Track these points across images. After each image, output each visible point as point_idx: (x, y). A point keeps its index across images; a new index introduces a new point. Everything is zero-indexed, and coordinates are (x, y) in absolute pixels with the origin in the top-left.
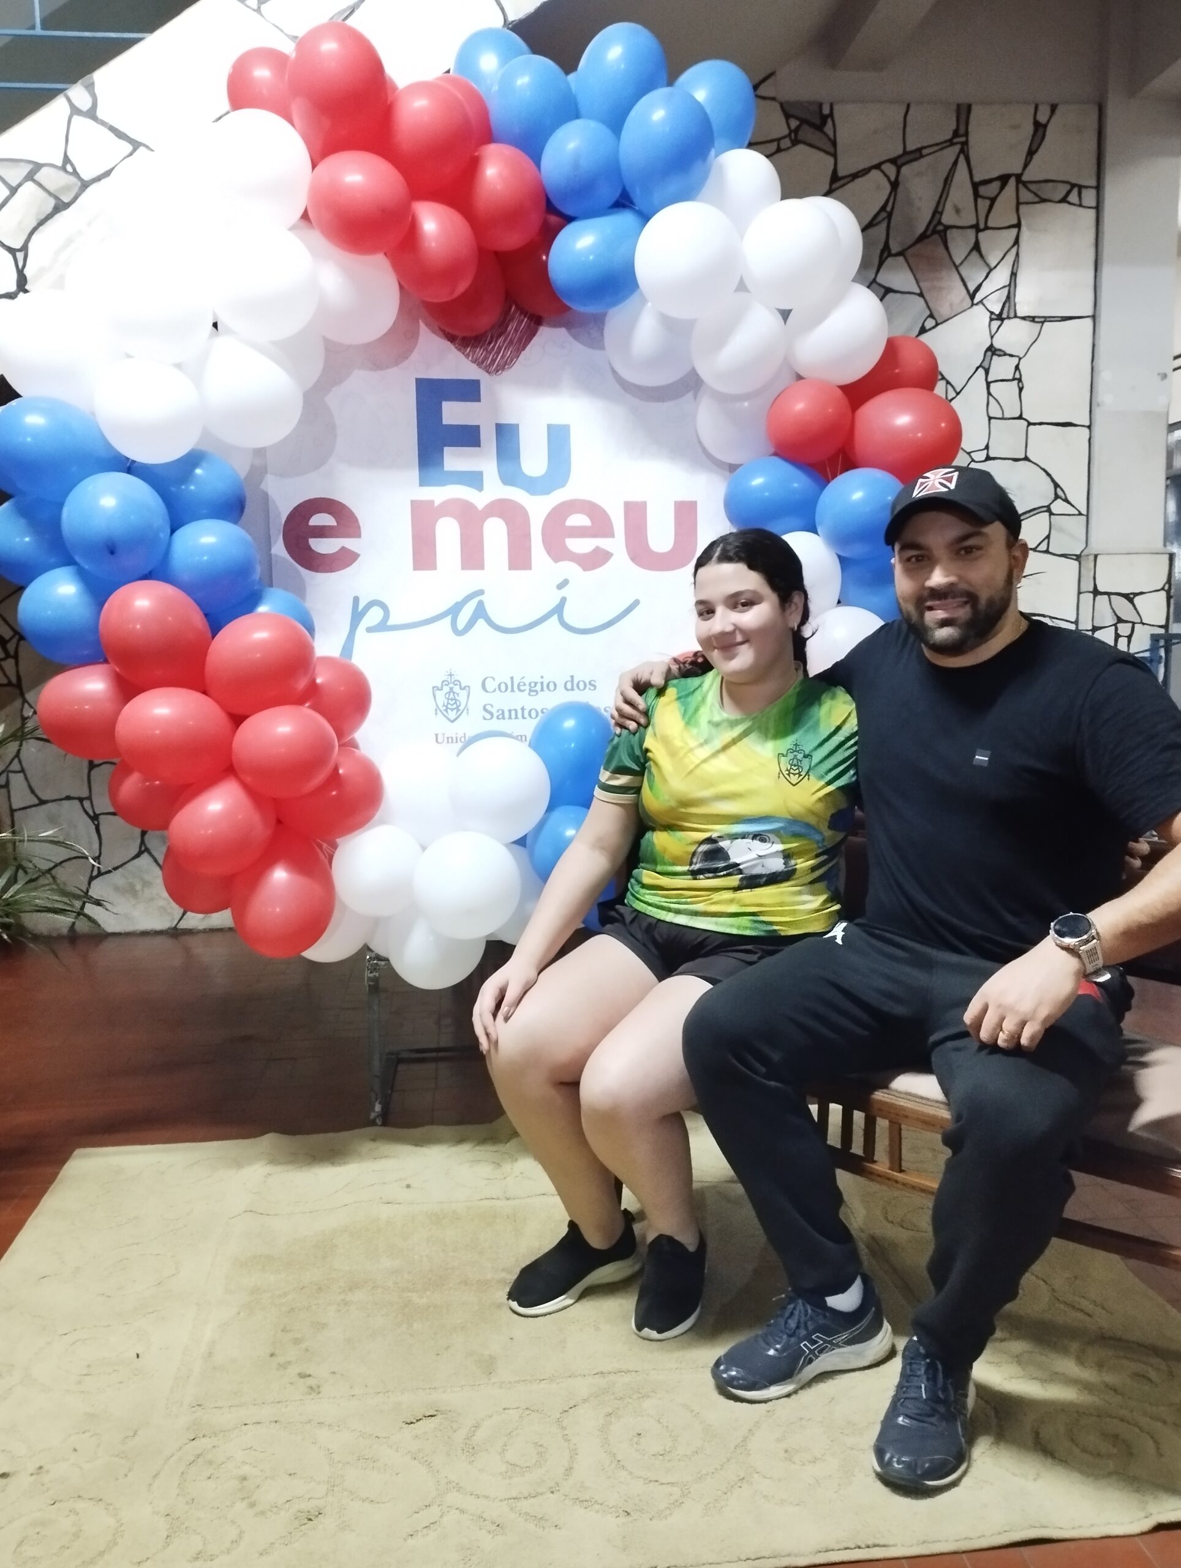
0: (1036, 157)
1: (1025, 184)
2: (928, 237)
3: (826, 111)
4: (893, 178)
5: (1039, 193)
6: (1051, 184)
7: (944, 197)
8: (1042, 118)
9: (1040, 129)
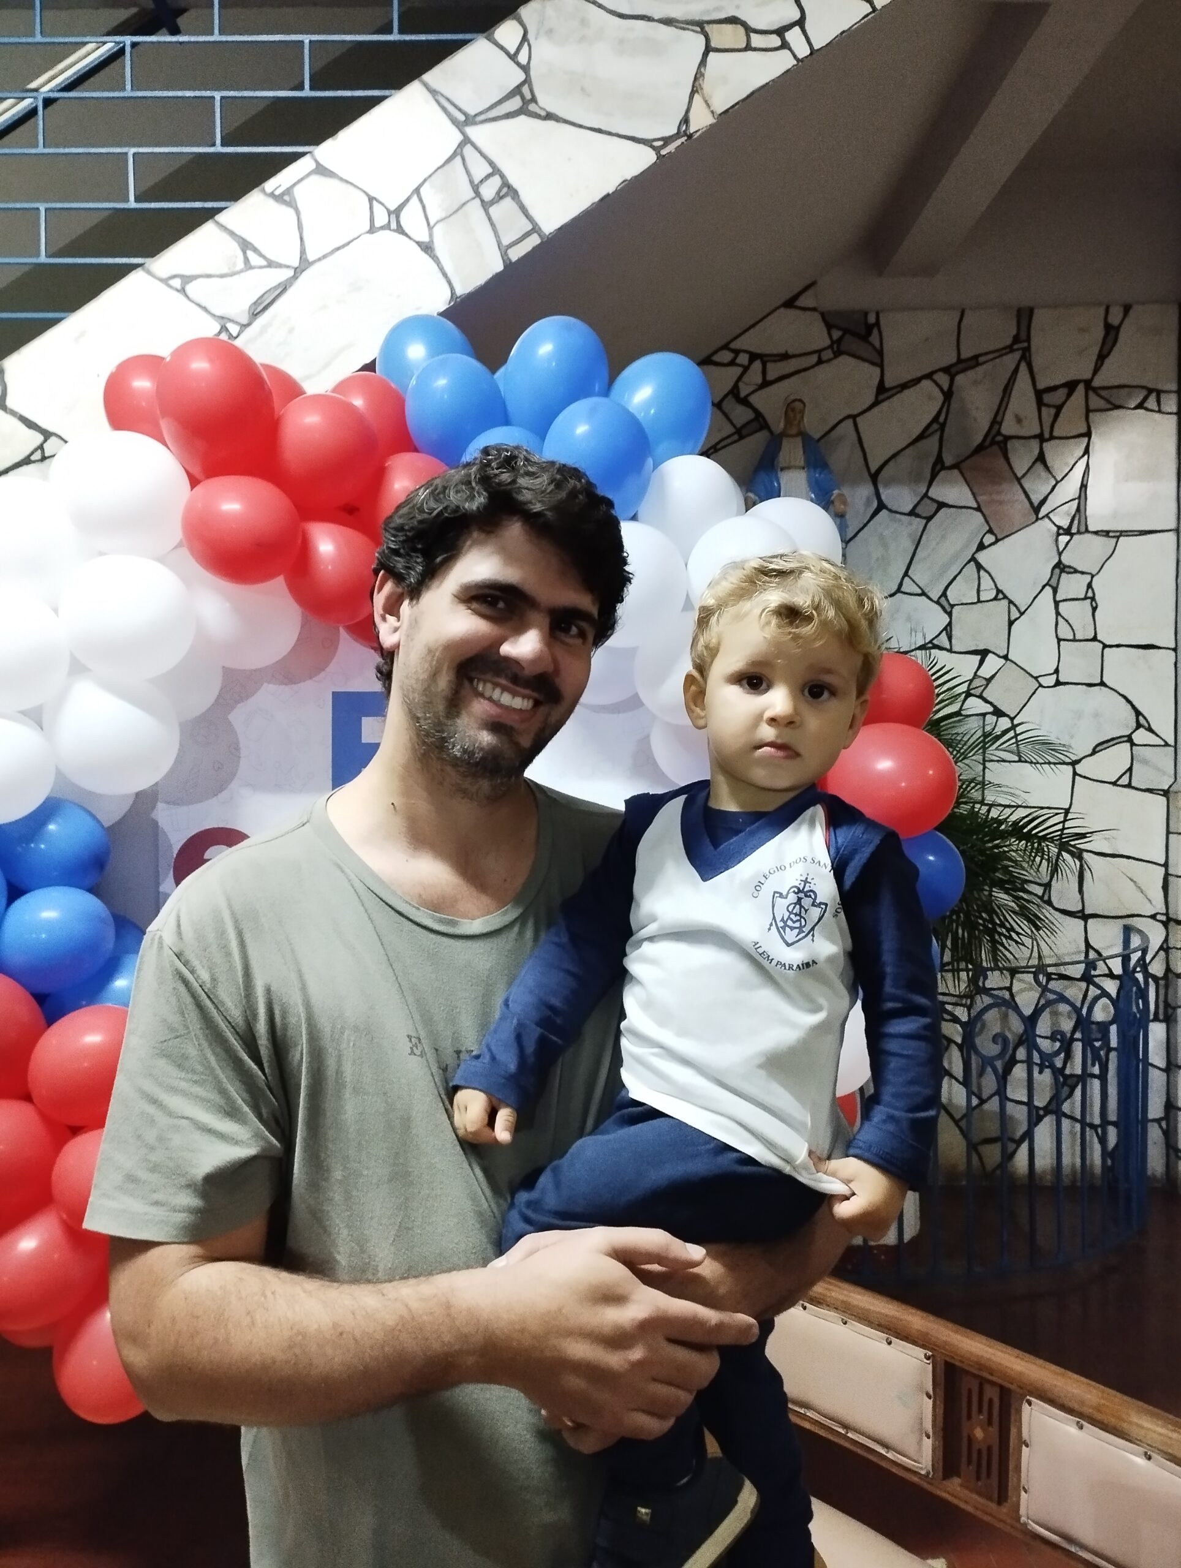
0: (1107, 361)
1: (1095, 390)
2: (987, 448)
3: (872, 319)
4: (946, 387)
5: (1112, 400)
6: (1124, 391)
7: (1004, 404)
8: (1114, 320)
9: (1111, 333)
